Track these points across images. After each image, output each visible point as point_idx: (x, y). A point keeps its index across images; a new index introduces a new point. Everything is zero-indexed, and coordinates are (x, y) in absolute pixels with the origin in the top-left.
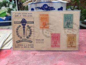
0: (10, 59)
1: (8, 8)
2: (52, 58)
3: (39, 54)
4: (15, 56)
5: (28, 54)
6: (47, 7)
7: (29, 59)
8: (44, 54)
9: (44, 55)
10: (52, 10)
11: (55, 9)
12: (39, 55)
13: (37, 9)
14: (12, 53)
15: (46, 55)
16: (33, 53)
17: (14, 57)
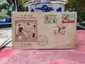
1: (8, 10)
2: (51, 56)
3: (39, 52)
4: (16, 55)
5: (28, 53)
6: (46, 8)
7: (29, 57)
8: (43, 53)
11: (54, 10)
13: (37, 9)
14: (13, 52)
15: (45, 54)
16: (33, 52)
17: (14, 55)
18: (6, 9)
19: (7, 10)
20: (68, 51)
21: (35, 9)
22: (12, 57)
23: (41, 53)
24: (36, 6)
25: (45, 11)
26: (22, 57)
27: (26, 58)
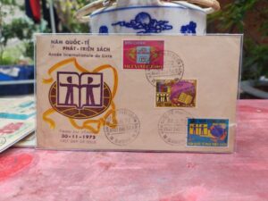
0: (28, 181)
1: (28, 41)
2: (164, 179)
3: (122, 165)
4: (44, 173)
5: (86, 167)
8: (137, 166)
12: (123, 168)
14: (36, 164)
15: (145, 169)
16: (101, 165)
17: (41, 174)
18: (21, 36)
19: (25, 40)
20: (220, 163)
21: (113, 25)
22: (33, 179)
23: (130, 168)
24: (115, 17)
25: (144, 30)
26: (64, 179)
27: (81, 183)
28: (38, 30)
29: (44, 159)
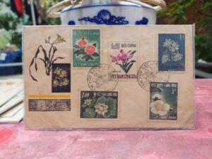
1: (14, 32)
3: (88, 137)
4: (22, 146)
5: (58, 140)
6: (107, 17)
8: (101, 137)
9: (102, 141)
10: (122, 24)
11: (127, 23)
12: (89, 140)
13: (84, 21)
14: (15, 138)
15: (107, 140)
16: (70, 137)
17: (19, 147)
18: (7, 28)
19: (11, 31)
20: (168, 133)
23: (94, 139)
24: (81, 14)
28: (22, 23)
29: (22, 133)
